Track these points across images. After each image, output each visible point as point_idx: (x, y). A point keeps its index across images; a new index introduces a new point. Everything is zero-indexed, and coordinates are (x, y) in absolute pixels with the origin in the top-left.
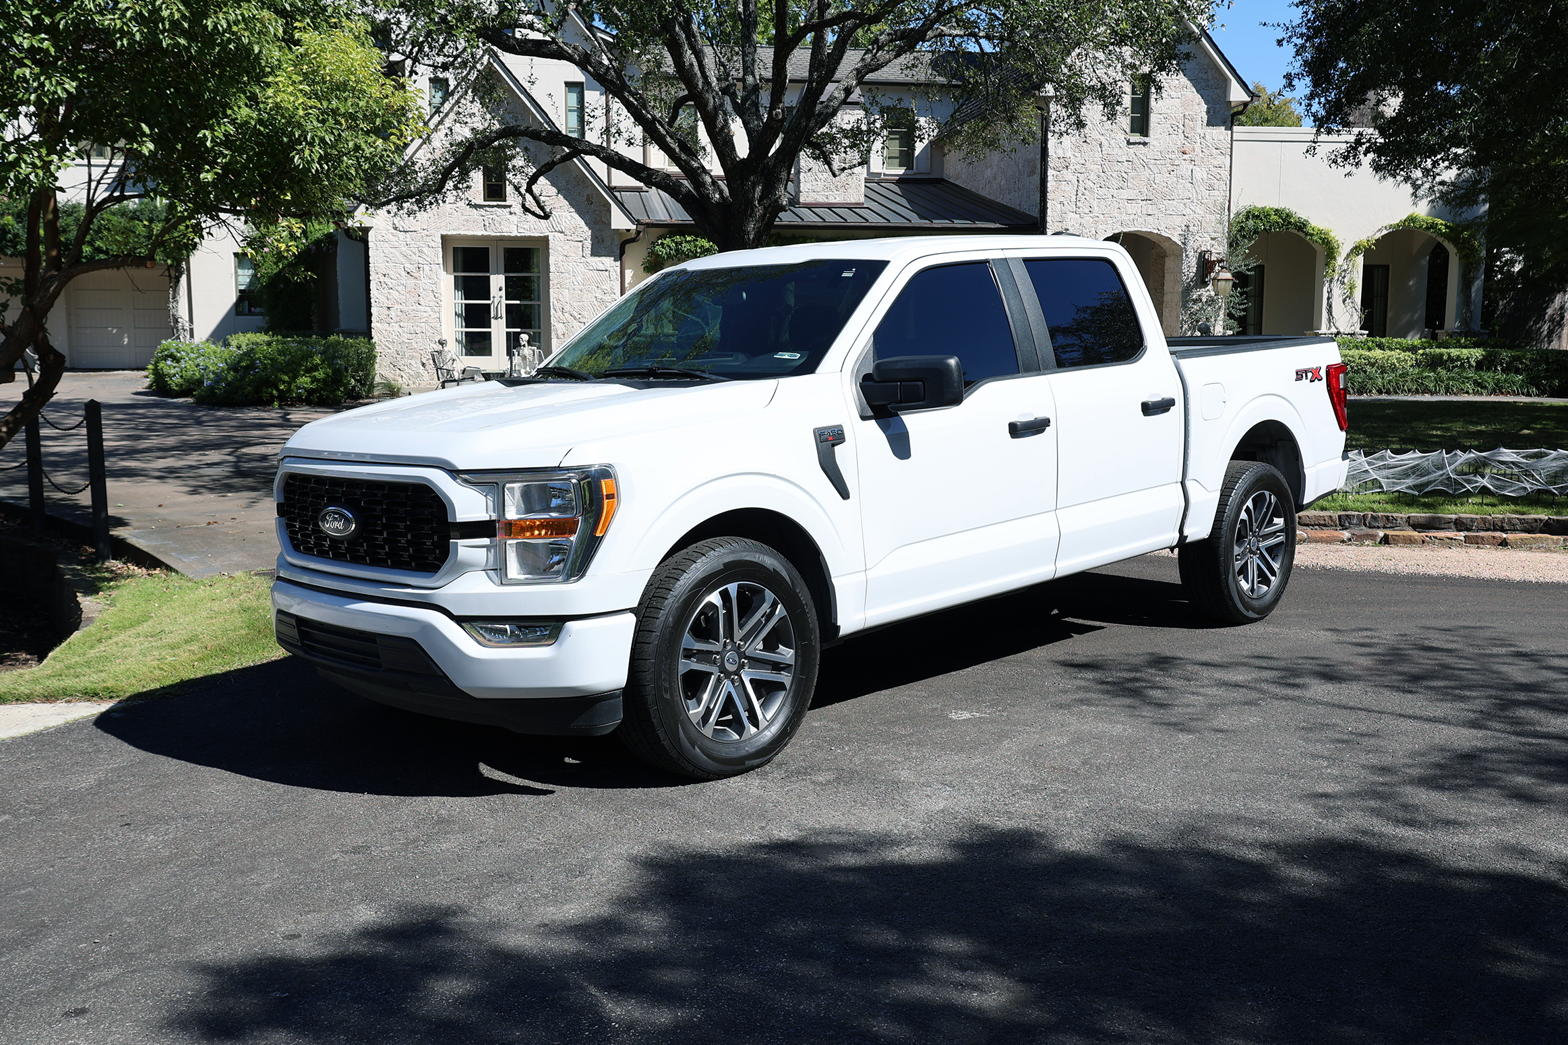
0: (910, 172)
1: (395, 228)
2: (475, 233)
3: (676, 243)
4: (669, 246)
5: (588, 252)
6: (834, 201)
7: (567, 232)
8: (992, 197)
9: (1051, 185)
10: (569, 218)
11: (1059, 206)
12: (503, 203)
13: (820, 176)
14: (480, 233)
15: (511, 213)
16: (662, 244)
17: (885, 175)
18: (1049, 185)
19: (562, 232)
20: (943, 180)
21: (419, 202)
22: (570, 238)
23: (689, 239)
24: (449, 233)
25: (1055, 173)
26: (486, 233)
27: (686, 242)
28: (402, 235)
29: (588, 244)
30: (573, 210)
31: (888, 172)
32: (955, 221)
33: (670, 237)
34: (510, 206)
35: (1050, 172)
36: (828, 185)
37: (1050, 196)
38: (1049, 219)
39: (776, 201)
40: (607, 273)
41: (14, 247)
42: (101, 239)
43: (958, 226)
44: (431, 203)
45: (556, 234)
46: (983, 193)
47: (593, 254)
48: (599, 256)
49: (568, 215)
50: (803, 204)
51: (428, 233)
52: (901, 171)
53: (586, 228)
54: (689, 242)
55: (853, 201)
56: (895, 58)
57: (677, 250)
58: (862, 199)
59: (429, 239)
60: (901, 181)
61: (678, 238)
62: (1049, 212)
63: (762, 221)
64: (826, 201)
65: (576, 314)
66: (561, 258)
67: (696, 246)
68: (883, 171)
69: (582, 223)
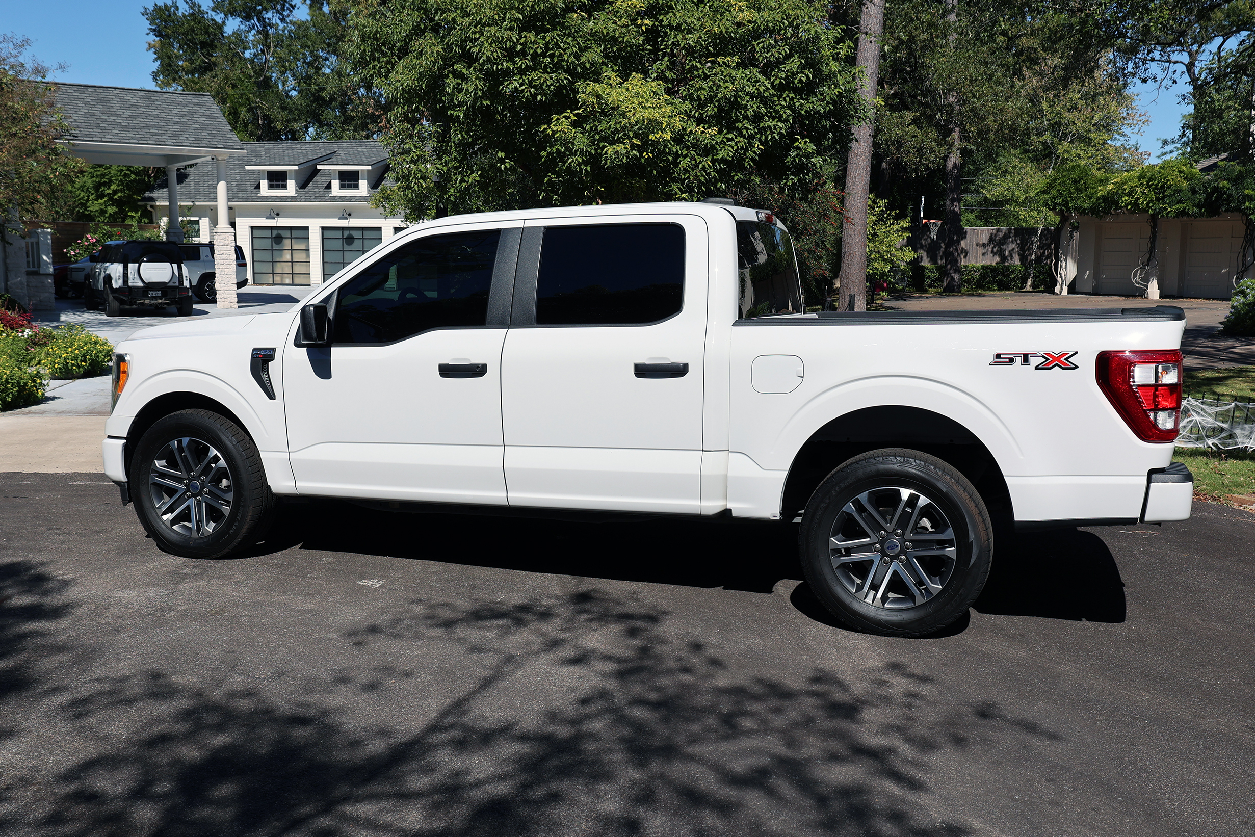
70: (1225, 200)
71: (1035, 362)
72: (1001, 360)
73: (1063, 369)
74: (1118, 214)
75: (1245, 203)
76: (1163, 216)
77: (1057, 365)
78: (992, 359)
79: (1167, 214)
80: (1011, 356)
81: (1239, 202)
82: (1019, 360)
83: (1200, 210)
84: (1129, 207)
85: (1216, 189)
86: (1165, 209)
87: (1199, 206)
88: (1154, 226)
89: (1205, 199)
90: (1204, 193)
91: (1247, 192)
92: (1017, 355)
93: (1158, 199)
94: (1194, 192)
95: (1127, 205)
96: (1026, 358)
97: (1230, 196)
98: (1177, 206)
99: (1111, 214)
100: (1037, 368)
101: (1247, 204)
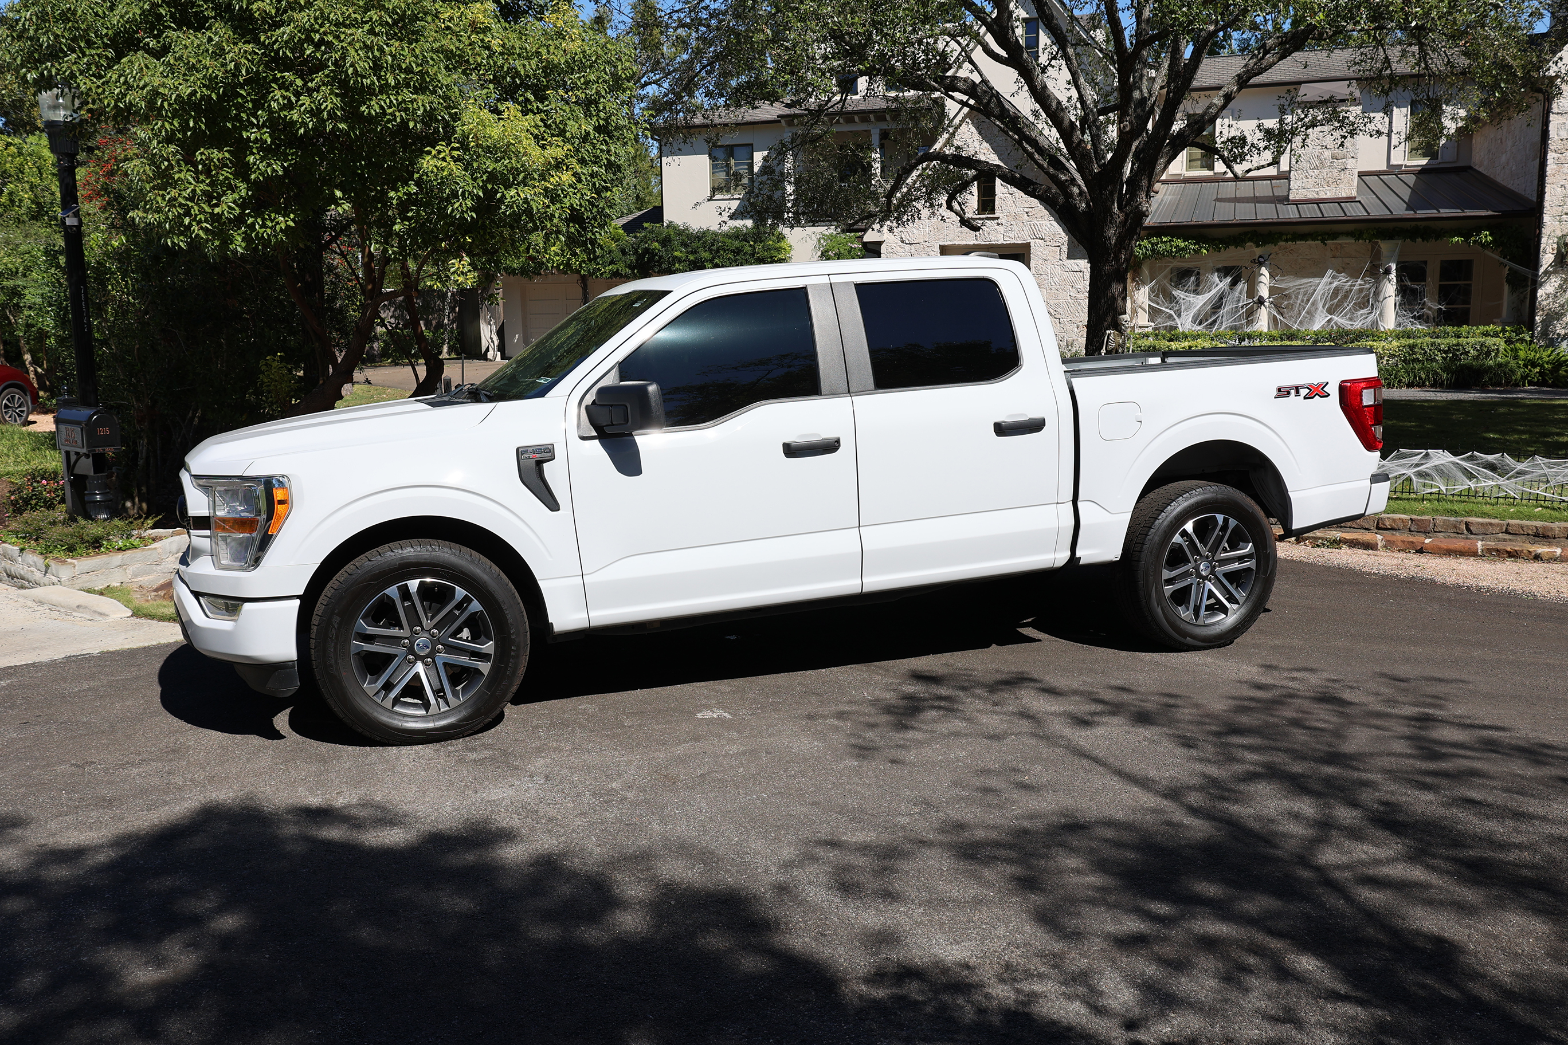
0: (1434, 162)
1: (903, 242)
2: (968, 243)
3: (1153, 244)
4: (1146, 247)
5: (1065, 255)
6: (1325, 197)
7: (1047, 239)
8: (1504, 183)
9: (1551, 168)
10: (1049, 226)
11: (1559, 190)
12: (991, 216)
13: (1311, 173)
14: (971, 243)
15: (998, 224)
16: (1140, 245)
17: (1406, 166)
18: (1548, 169)
19: (1042, 239)
20: (1470, 168)
21: (898, 219)
22: (1049, 243)
23: (1164, 239)
24: (946, 243)
25: (1556, 155)
26: (976, 242)
27: (1162, 242)
28: (907, 247)
29: (1065, 248)
30: (1052, 218)
31: (1409, 163)
32: (1442, 211)
33: (1147, 239)
34: (997, 218)
35: (1550, 156)
36: (1319, 181)
37: (1548, 180)
38: (1546, 204)
39: (1137, 207)
40: (1081, 274)
41: (660, 266)
42: (719, 257)
43: (1444, 215)
44: (908, 220)
45: (1037, 241)
46: (1499, 179)
47: (1069, 257)
48: (1075, 259)
49: (1048, 223)
50: (1293, 201)
51: (929, 244)
52: (1424, 162)
53: (1064, 234)
54: (1166, 242)
55: (1344, 195)
57: (1153, 251)
58: (1354, 194)
59: (929, 250)
60: (1423, 171)
61: (1154, 240)
62: (1547, 197)
63: (1123, 227)
64: (1316, 196)
65: (1052, 311)
66: (1040, 261)
67: (1171, 246)
68: (1404, 163)
69: (1060, 230)
70: (657, 262)
71: (1304, 392)
72: (1283, 392)
73: (1321, 397)
74: (546, 274)
75: (674, 265)
76: (597, 276)
77: (1317, 394)
78: (1275, 393)
79: (601, 274)
80: (1288, 390)
81: (669, 263)
82: (1293, 392)
84: (561, 267)
85: (646, 250)
86: (599, 270)
87: (630, 267)
88: (584, 287)
89: (637, 260)
90: (634, 254)
91: (676, 254)
92: (1291, 388)
93: (589, 260)
95: (558, 266)
96: (1297, 390)
97: (661, 257)
98: (610, 267)
99: (540, 274)
100: (1305, 398)
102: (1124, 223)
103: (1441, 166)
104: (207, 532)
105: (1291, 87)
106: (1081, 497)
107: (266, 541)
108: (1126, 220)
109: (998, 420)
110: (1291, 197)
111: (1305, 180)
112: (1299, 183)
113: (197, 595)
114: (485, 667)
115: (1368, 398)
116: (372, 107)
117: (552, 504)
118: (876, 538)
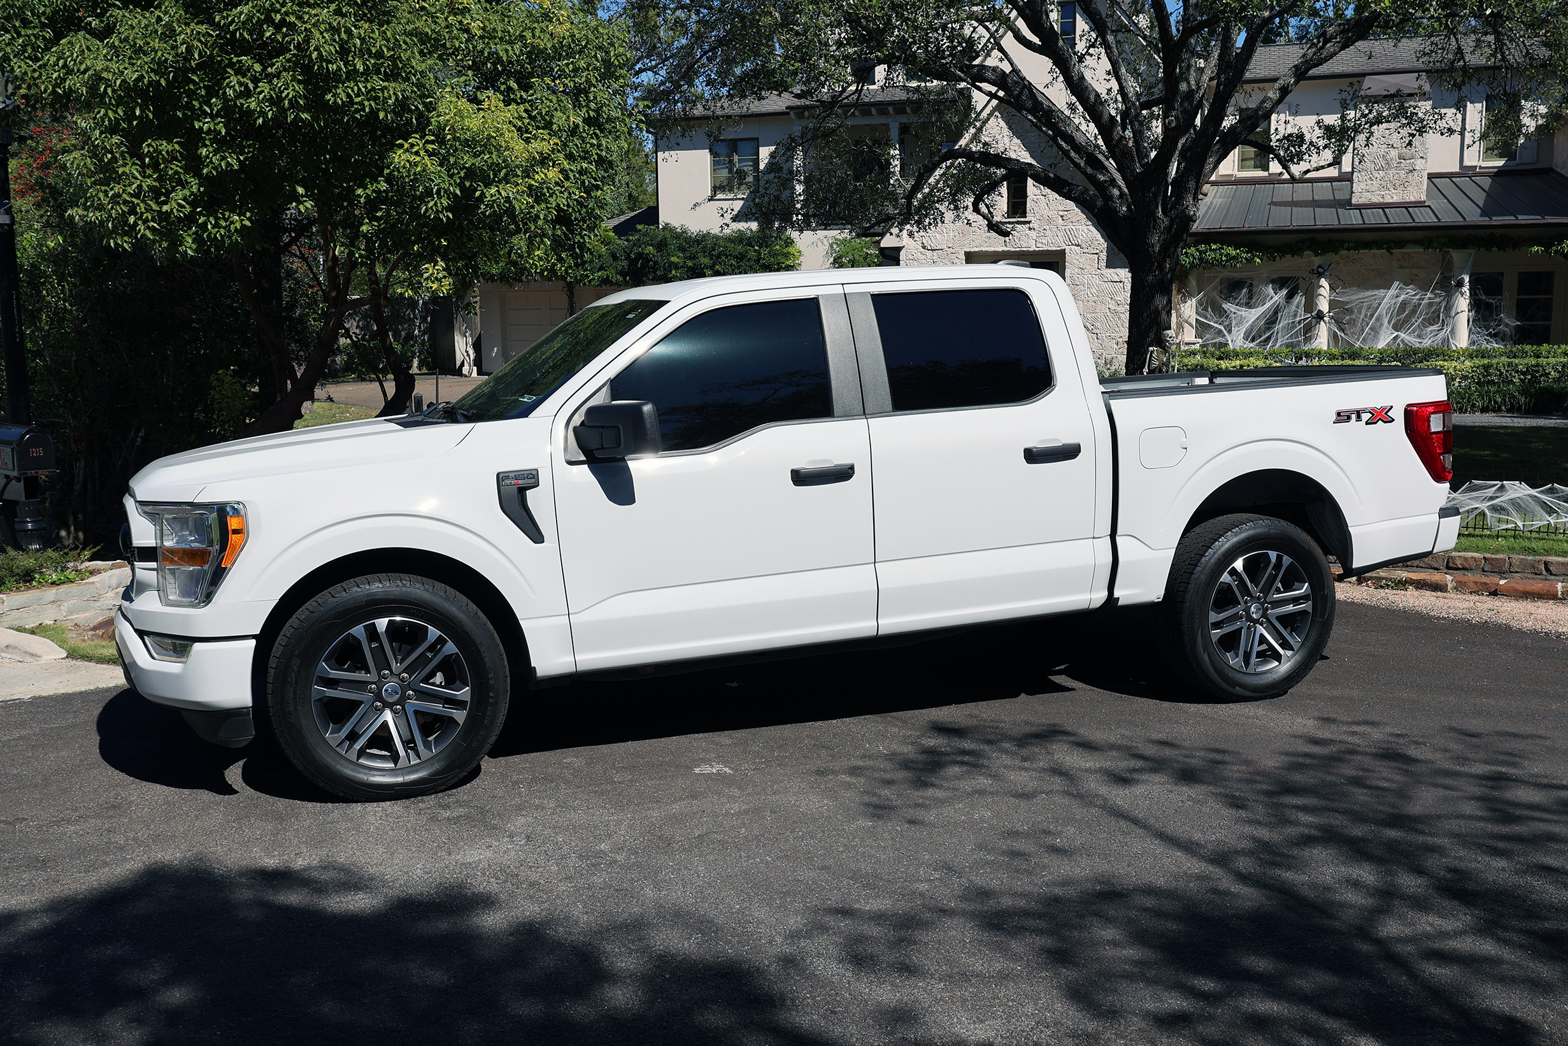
0: (1512, 163)
1: (924, 247)
2: (996, 249)
3: (1201, 252)
4: (1193, 255)
5: (1103, 264)
6: (1391, 201)
7: (1083, 245)
10: (1086, 231)
12: (1022, 219)
13: (1376, 175)
14: (1000, 249)
15: (1030, 229)
16: (1186, 253)
17: (1481, 167)
19: (1078, 245)
20: (1552, 170)
21: (919, 223)
22: (1086, 251)
23: (1214, 247)
24: (972, 250)
26: (1005, 249)
27: (1211, 250)
28: (929, 253)
29: (1104, 256)
30: (1089, 223)
31: (1484, 164)
32: (1520, 217)
33: (1195, 246)
34: (1029, 222)
36: (1384, 184)
39: (1183, 211)
40: (1121, 285)
41: (655, 273)
42: (720, 263)
43: (1523, 222)
44: (930, 224)
45: (1073, 247)
47: (1108, 266)
48: (1114, 268)
49: (1085, 228)
50: (1355, 205)
51: (953, 251)
52: (1500, 163)
53: (1102, 241)
54: (1214, 250)
55: (1412, 199)
56: (1343, 48)
57: (1201, 259)
58: (1423, 198)
59: (953, 257)
60: (1500, 173)
61: (1203, 247)
63: (1168, 232)
64: (1382, 200)
65: (1089, 326)
66: (1077, 270)
67: (1221, 254)
68: (1478, 164)
69: (1099, 236)
70: (652, 268)
71: (1366, 417)
72: (1343, 417)
73: (1385, 422)
74: (529, 281)
75: (671, 271)
76: (584, 284)
77: (1380, 419)
78: (1334, 417)
79: (590, 282)
80: (1348, 414)
81: (665, 270)
82: (1354, 416)
83: (625, 278)
84: (546, 273)
85: (640, 255)
86: (587, 276)
87: (621, 273)
88: (571, 296)
89: (629, 266)
90: (626, 259)
91: (672, 259)
92: (1352, 412)
93: (577, 265)
94: (614, 257)
95: (542, 271)
96: (1358, 414)
97: (656, 263)
98: (600, 273)
99: (522, 281)
100: (1367, 423)
101: (673, 272)
102: (1168, 229)
103: (1520, 168)
104: (154, 565)
105: (1354, 80)
106: (1119, 531)
107: (218, 575)
108: (1171, 226)
109: (1028, 446)
110: (1354, 201)
111: (1369, 182)
112: (1363, 186)
113: (141, 634)
114: (460, 716)
115: (1436, 424)
116: (339, 95)
117: (536, 535)
118: (893, 575)
